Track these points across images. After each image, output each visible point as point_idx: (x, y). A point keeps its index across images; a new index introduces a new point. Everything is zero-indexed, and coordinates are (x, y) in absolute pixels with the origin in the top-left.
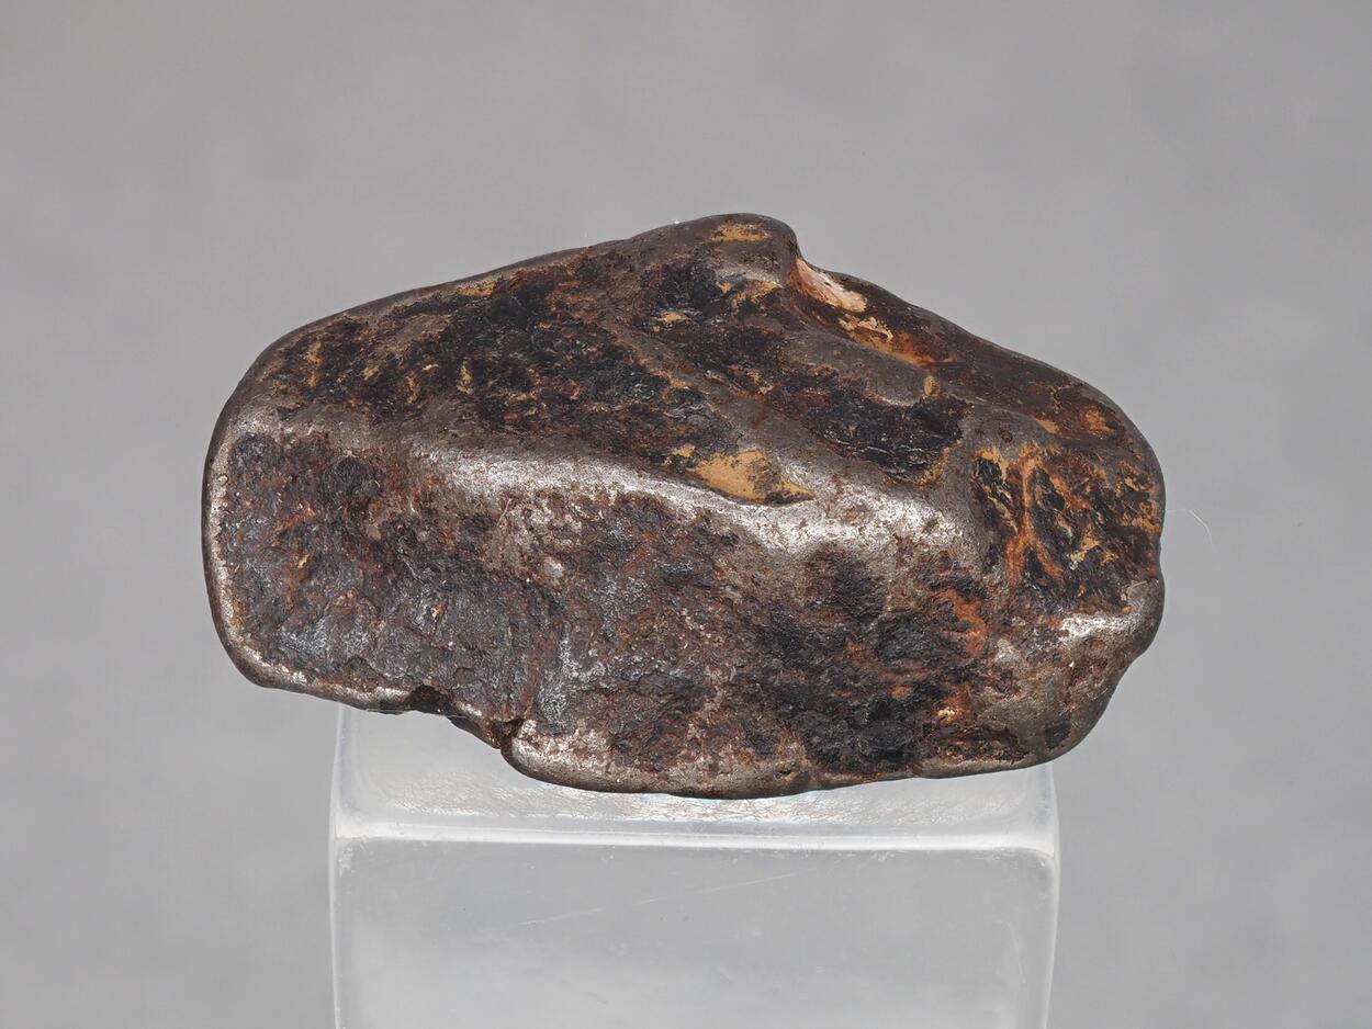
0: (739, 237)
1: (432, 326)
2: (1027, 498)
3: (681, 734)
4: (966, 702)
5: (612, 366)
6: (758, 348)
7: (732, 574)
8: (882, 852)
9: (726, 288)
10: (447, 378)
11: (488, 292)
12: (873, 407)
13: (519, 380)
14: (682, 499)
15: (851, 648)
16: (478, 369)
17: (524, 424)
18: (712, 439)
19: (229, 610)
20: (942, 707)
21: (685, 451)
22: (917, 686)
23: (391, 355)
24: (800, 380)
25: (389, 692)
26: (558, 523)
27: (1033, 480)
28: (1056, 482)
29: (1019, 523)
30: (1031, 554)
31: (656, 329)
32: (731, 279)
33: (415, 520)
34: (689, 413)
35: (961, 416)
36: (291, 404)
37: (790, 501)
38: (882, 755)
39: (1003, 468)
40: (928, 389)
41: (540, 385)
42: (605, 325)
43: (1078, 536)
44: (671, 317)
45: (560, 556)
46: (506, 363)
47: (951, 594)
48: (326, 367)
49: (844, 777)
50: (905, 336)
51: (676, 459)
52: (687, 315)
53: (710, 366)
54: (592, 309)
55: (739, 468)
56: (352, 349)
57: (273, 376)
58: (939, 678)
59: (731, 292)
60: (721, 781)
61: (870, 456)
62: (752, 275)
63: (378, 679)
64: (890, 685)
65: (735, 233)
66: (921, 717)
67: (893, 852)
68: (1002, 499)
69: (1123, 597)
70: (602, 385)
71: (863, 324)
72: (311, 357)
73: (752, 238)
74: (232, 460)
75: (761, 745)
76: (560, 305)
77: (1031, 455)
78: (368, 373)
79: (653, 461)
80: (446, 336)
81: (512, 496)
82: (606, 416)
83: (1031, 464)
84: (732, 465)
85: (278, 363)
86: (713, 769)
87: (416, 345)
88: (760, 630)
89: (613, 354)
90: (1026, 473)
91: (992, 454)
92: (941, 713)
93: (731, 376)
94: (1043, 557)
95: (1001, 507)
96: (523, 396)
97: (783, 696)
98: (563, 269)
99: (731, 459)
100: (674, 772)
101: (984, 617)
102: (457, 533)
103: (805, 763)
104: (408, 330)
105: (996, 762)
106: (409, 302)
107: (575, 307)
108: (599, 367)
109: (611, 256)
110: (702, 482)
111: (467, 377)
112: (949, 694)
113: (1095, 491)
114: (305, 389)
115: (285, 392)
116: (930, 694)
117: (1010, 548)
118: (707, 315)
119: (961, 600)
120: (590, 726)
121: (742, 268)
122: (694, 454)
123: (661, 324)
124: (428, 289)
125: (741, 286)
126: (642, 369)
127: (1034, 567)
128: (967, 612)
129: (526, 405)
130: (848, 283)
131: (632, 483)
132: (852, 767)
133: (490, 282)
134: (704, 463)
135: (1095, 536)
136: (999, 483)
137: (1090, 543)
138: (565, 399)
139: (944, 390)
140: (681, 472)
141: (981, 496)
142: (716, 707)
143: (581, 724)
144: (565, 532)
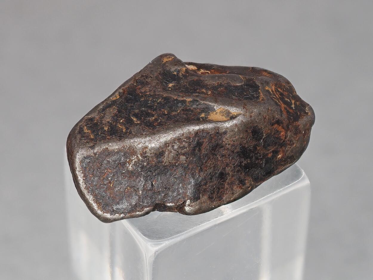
0: (167, 60)
1: (113, 111)
2: (277, 96)
3: (223, 188)
4: (283, 151)
5: (168, 102)
7: (227, 140)
9: (175, 73)
10: (129, 122)
11: (119, 97)
12: (236, 87)
13: (149, 115)
14: (209, 126)
15: (258, 148)
16: (136, 115)
17: (160, 124)
18: (207, 110)
20: (278, 155)
21: (203, 115)
22: (273, 152)
23: (108, 122)
24: (214, 88)
25: (146, 209)
26: (182, 146)
27: (276, 91)
28: (279, 90)
29: (280, 102)
30: (285, 109)
31: (170, 89)
32: (175, 71)
33: (142, 161)
34: (198, 105)
35: (255, 82)
36: (92, 144)
37: (236, 117)
38: (267, 174)
39: (270, 90)
40: (243, 78)
41: (155, 114)
42: (157, 93)
43: (290, 101)
44: (170, 85)
45: (184, 155)
46: (142, 112)
47: (276, 125)
48: (93, 132)
49: (259, 183)
50: (212, 71)
51: (202, 118)
52: (174, 83)
53: (192, 93)
54: (150, 91)
55: (218, 114)
56: (96, 124)
58: (277, 148)
59: (177, 74)
60: (236, 195)
61: (246, 99)
63: (143, 208)
64: (267, 154)
65: (165, 60)
66: (274, 160)
68: (274, 98)
69: (307, 112)
70: (170, 108)
71: (201, 71)
72: (86, 131)
73: (170, 59)
75: (243, 183)
76: (142, 93)
77: (272, 85)
78: (106, 129)
79: (198, 121)
80: (119, 111)
81: (166, 144)
82: (178, 114)
83: (273, 87)
86: (233, 194)
87: (113, 117)
88: (237, 153)
89: (167, 99)
90: (274, 90)
91: (267, 88)
92: (278, 157)
93: (199, 93)
94: (288, 109)
95: (276, 100)
96: (153, 118)
97: (246, 167)
98: (133, 84)
99: (215, 113)
100: (224, 199)
101: (283, 128)
102: (155, 159)
103: (253, 183)
104: (107, 114)
105: (289, 165)
106: (101, 107)
107: (145, 92)
108: (166, 103)
109: (142, 76)
110: (211, 122)
111: (134, 119)
112: (279, 151)
113: (286, 89)
114: (92, 140)
115: (87, 142)
116: (276, 152)
117: (282, 109)
118: (178, 81)
119: (278, 126)
120: (203, 195)
121: (175, 68)
122: (205, 115)
123: (169, 88)
124: (103, 102)
125: (179, 71)
126: (177, 100)
127: (288, 112)
128: (280, 129)
129: (156, 120)
131: (197, 128)
133: (117, 94)
134: (209, 116)
135: (293, 99)
136: (272, 94)
137: (293, 101)
138: (164, 115)
139: (245, 77)
140: (206, 121)
142: (230, 177)
143: (201, 195)
144: (184, 147)
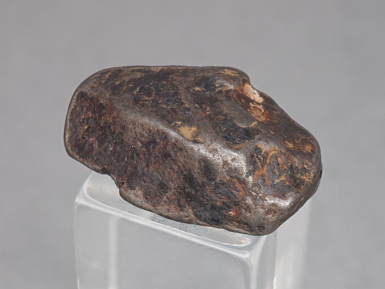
0: (230, 74)
1: (138, 75)
2: (268, 161)
3: (162, 198)
4: (237, 211)
5: (174, 96)
6: (213, 101)
7: (180, 158)
8: (206, 246)
9: (217, 85)
11: (158, 71)
12: (234, 125)
13: (149, 94)
15: (207, 187)
16: (141, 89)
17: (143, 105)
18: (188, 122)
19: (67, 135)
20: (230, 211)
21: (179, 123)
22: (224, 203)
23: (125, 80)
24: (219, 113)
25: (97, 167)
27: (272, 157)
28: (279, 159)
29: (263, 167)
30: (263, 176)
31: (192, 91)
32: (219, 84)
33: (111, 123)
34: (185, 114)
35: (257, 134)
36: (95, 86)
37: (198, 143)
38: (213, 220)
39: (263, 151)
40: (253, 125)
41: (153, 97)
42: (179, 86)
43: (280, 175)
44: (197, 89)
45: (141, 142)
46: (149, 89)
47: (236, 180)
48: (108, 79)
49: (203, 223)
50: (267, 112)
51: (176, 124)
52: (202, 89)
53: (197, 103)
54: (179, 82)
55: (191, 131)
56: (117, 76)
57: (95, 78)
58: (230, 203)
59: (218, 87)
60: (170, 214)
61: (224, 137)
62: (226, 84)
63: (95, 162)
64: (216, 201)
65: (228, 72)
66: (224, 212)
67: (209, 246)
68: (259, 159)
69: (286, 195)
70: (168, 101)
71: (258, 106)
72: (107, 76)
73: (233, 75)
74: (78, 97)
75: (181, 207)
76: (172, 78)
77: (274, 150)
78: (117, 83)
79: (169, 123)
80: (140, 79)
82: (164, 109)
83: (273, 152)
84: (189, 130)
85: (99, 75)
86: (168, 210)
87: (132, 79)
88: (185, 175)
89: (176, 94)
90: (271, 154)
91: (261, 146)
92: (230, 213)
93: (201, 107)
94: (267, 178)
95: (258, 161)
96: (147, 99)
97: (189, 195)
98: (179, 70)
99: (190, 128)
100: (158, 208)
101: (244, 189)
102: (119, 129)
103: (193, 216)
104: (132, 75)
105: (245, 231)
106: (137, 68)
107: (175, 80)
108: (171, 96)
109: (193, 70)
110: (179, 133)
111: (138, 90)
112: (232, 208)
113: (292, 166)
114: (100, 83)
115: (95, 83)
116: (228, 207)
117: (257, 173)
118: (207, 91)
119: (238, 183)
120: (139, 189)
121: (224, 81)
122: (181, 124)
123: (194, 90)
124: (144, 66)
125: (221, 86)
126: (181, 99)
127: (263, 180)
128: (239, 186)
129: (146, 101)
130: (262, 95)
131: (162, 127)
132: (205, 221)
133: (160, 68)
134: (183, 127)
135: (286, 177)
136: (261, 154)
137: (283, 178)
138: (157, 102)
139: (257, 126)
140: (175, 128)
141: (252, 156)
142: (172, 193)
143: (137, 188)
144: (142, 136)
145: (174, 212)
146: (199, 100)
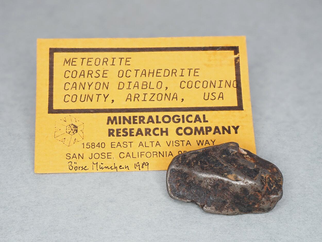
0: (232, 145)
1: (195, 156)
2: (267, 181)
3: (224, 207)
4: (258, 205)
5: (217, 162)
6: (235, 161)
7: (231, 189)
9: (230, 152)
10: (197, 163)
11: (201, 151)
12: (249, 169)
13: (206, 164)
14: (226, 180)
15: (245, 198)
16: (201, 162)
17: (206, 170)
18: (229, 172)
19: (169, 189)
21: (226, 174)
22: (253, 203)
23: (190, 159)
24: (240, 165)
25: (189, 201)
27: (268, 178)
28: (270, 179)
29: (266, 184)
30: (267, 188)
31: (222, 157)
33: (193, 180)
34: (227, 169)
35: (259, 170)
36: (178, 165)
37: (238, 181)
38: (248, 211)
39: (264, 177)
40: (255, 167)
41: (208, 164)
42: (216, 157)
43: (273, 185)
44: (224, 156)
45: (210, 186)
46: (204, 161)
47: (257, 192)
48: (182, 160)
49: (243, 213)
50: (252, 158)
51: (225, 175)
52: (226, 156)
53: (229, 163)
54: (214, 154)
55: (232, 176)
56: (185, 158)
57: (175, 161)
58: (255, 202)
59: (231, 153)
61: (248, 175)
62: (234, 150)
63: (187, 199)
64: (249, 203)
65: (231, 145)
66: (253, 207)
68: (264, 181)
69: (278, 193)
70: (216, 165)
71: (247, 156)
72: (180, 159)
73: (234, 145)
74: (170, 171)
75: (234, 209)
76: (210, 154)
77: (268, 175)
78: (187, 161)
79: (222, 175)
80: (197, 157)
81: (205, 178)
82: (216, 169)
83: (268, 176)
85: (176, 159)
86: (227, 212)
87: (193, 158)
88: (234, 196)
89: (217, 161)
90: (267, 178)
91: (263, 175)
92: (255, 206)
93: (231, 164)
94: (269, 188)
95: (264, 182)
96: (206, 166)
97: (237, 203)
98: (211, 149)
99: (231, 175)
100: (223, 212)
101: (261, 195)
102: (198, 182)
103: (239, 211)
104: (192, 156)
105: (261, 212)
106: (192, 152)
107: (212, 154)
108: (215, 162)
109: (217, 147)
110: (228, 178)
111: (199, 163)
112: (256, 204)
113: (275, 180)
114: (179, 163)
115: (177, 163)
116: (254, 204)
117: (265, 187)
118: (228, 156)
119: (259, 193)
120: (213, 206)
121: (232, 150)
122: (227, 174)
123: (223, 157)
124: (194, 151)
125: (232, 152)
126: (221, 163)
127: (268, 189)
128: (259, 195)
129: (207, 167)
130: (245, 150)
131: (220, 178)
132: (244, 212)
133: (202, 150)
135: (275, 185)
136: (264, 179)
137: (274, 186)
138: (211, 166)
139: (257, 167)
140: (225, 177)
141: (261, 181)
142: (228, 204)
143: (212, 206)
144: (211, 183)
145: (230, 212)
146: (228, 161)
